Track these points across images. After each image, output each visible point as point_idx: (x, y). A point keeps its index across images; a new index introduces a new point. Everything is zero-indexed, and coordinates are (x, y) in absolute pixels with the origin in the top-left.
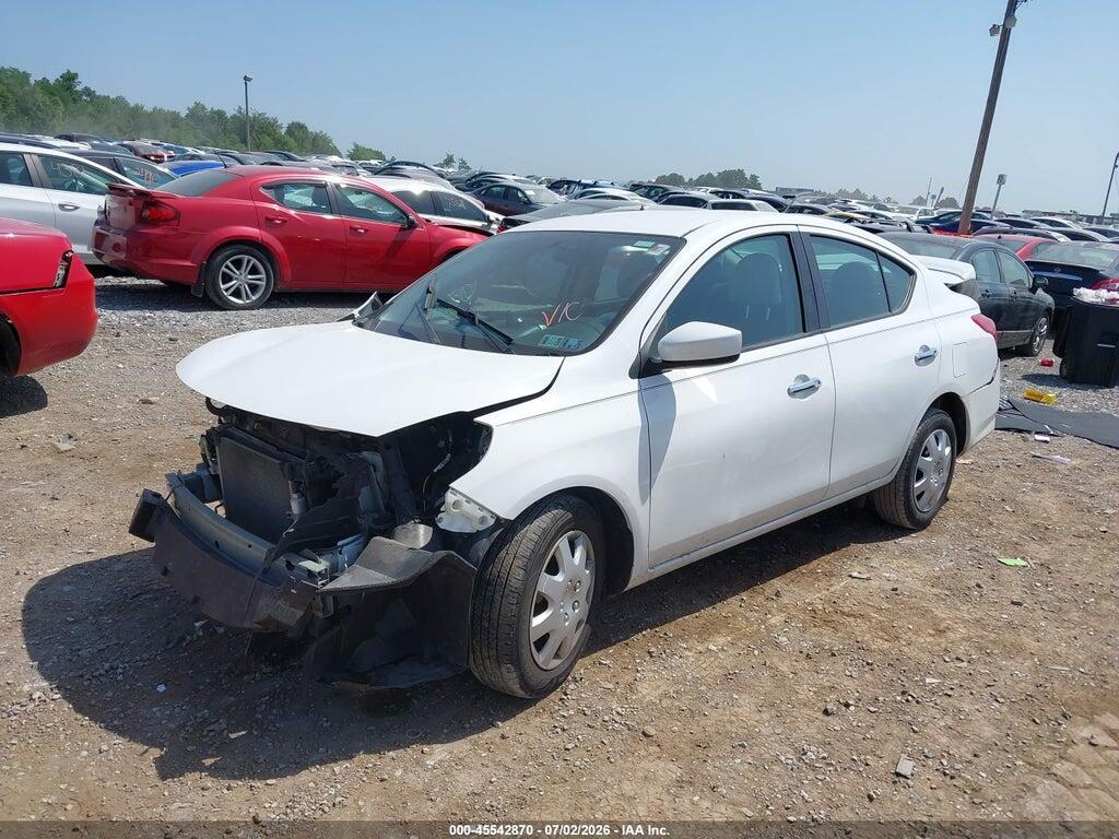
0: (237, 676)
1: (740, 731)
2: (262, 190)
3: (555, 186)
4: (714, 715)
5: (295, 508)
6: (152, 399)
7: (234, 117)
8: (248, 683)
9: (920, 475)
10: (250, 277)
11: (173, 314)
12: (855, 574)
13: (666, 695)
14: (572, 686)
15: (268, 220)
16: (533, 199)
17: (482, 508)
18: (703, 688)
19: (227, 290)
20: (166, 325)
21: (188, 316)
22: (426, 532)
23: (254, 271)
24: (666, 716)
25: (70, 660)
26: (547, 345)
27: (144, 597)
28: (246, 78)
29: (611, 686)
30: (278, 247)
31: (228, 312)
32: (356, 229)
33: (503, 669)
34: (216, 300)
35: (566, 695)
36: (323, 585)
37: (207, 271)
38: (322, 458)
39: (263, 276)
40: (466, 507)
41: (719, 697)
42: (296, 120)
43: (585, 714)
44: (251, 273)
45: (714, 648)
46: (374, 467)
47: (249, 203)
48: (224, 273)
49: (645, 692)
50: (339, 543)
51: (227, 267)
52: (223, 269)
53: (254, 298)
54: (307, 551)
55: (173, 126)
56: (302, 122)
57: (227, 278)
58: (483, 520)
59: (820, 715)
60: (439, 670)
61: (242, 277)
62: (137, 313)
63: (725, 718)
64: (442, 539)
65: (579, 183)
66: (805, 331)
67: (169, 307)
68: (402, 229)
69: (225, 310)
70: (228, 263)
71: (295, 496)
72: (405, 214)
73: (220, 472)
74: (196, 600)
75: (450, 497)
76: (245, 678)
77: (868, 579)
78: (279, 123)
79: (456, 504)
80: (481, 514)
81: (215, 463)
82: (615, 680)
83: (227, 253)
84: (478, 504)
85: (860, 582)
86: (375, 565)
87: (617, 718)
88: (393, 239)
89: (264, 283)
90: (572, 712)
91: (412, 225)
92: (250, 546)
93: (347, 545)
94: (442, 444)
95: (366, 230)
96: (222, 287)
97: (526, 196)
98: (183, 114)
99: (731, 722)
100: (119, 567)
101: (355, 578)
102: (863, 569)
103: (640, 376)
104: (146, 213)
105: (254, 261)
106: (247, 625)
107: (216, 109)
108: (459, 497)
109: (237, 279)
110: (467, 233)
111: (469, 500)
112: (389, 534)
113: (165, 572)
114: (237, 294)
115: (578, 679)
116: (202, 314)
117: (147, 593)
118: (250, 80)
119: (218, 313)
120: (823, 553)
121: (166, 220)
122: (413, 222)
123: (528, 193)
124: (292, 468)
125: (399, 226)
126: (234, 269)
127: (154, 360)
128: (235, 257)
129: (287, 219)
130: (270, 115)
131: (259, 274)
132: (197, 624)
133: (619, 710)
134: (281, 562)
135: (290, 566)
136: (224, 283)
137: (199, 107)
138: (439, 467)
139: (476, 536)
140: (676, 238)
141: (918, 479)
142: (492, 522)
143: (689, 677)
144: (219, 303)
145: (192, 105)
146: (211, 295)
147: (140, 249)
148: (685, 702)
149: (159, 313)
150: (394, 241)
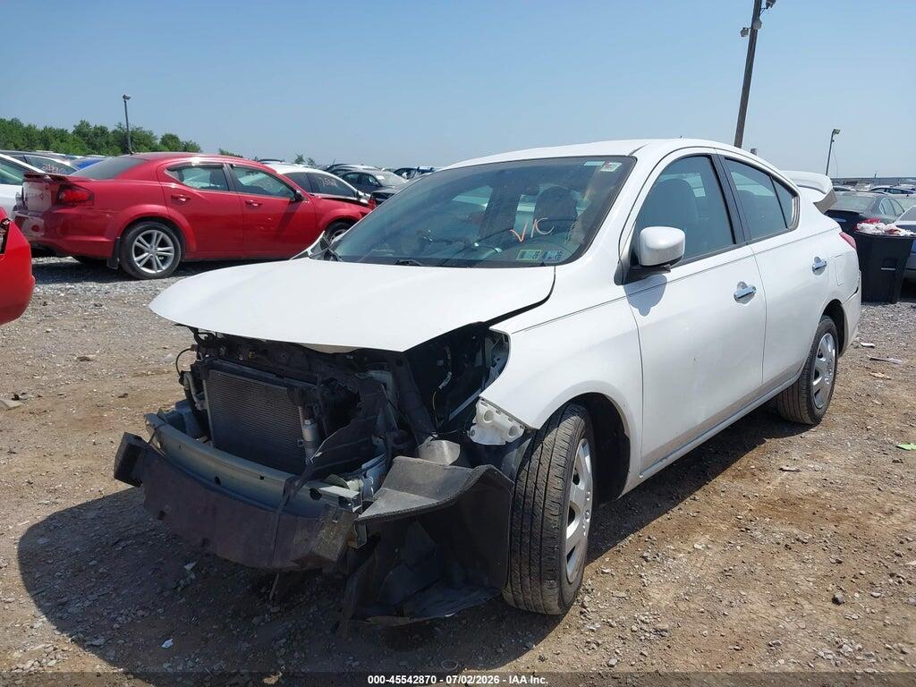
0: (245, 619)
1: (767, 629)
2: (166, 172)
3: (399, 172)
4: (733, 613)
5: (308, 434)
6: (90, 356)
7: (114, 132)
8: (259, 625)
9: (817, 375)
10: (159, 249)
11: (91, 285)
12: (785, 468)
13: (677, 599)
14: (586, 598)
15: (172, 198)
16: (382, 183)
17: (512, 418)
18: (709, 587)
19: (139, 262)
20: (89, 294)
21: (106, 286)
22: (451, 448)
23: (163, 244)
24: (689, 620)
25: (61, 618)
26: (526, 259)
27: (123, 544)
28: (124, 97)
29: (623, 594)
30: (184, 222)
31: (143, 282)
32: (251, 204)
33: (545, 586)
34: (130, 271)
35: (585, 608)
36: (358, 512)
37: (122, 246)
38: (332, 380)
39: (171, 248)
40: (498, 418)
41: (727, 596)
42: (168, 133)
43: (611, 626)
44: (161, 245)
45: (700, 547)
46: (385, 385)
47: (156, 184)
48: (137, 247)
49: (658, 597)
50: (364, 466)
51: (139, 241)
52: (136, 243)
53: (164, 268)
54: (333, 477)
55: (62, 141)
56: (174, 134)
57: (139, 252)
58: (512, 431)
59: (830, 605)
60: (475, 594)
61: (153, 250)
62: (58, 286)
63: (746, 617)
64: (472, 454)
65: (418, 170)
66: (735, 243)
67: (87, 280)
68: (291, 202)
69: (139, 280)
70: (140, 237)
71: (308, 422)
72: (292, 189)
73: (207, 408)
74: (205, 542)
75: (481, 408)
76: (255, 620)
77: (798, 471)
78: (155, 134)
79: (488, 416)
80: (510, 424)
81: (202, 398)
82: (623, 587)
83: (138, 229)
84: (507, 414)
85: (791, 473)
86: (407, 486)
87: (645, 627)
88: (283, 212)
89: (172, 254)
90: (598, 625)
91: (299, 199)
92: (262, 478)
93: (371, 467)
94: (441, 363)
95: (260, 204)
96: (135, 259)
97: (376, 180)
98: (70, 131)
99: (753, 620)
100: (91, 515)
101: (388, 503)
102: (788, 462)
103: (623, 283)
104: (63, 196)
105: (162, 235)
106: (277, 564)
107: (98, 126)
108: (490, 408)
109: (148, 252)
110: (346, 204)
111: (500, 410)
112: (413, 452)
113: (162, 515)
114: (149, 265)
115: (590, 590)
116: (119, 284)
117: (128, 538)
118: (128, 98)
119: (132, 282)
120: (746, 451)
121: (81, 202)
122: (300, 196)
123: (379, 178)
124: (303, 393)
125: (288, 200)
126: (146, 243)
127: (83, 324)
128: (146, 232)
129: (191, 197)
130: (146, 128)
131: (167, 246)
132: (188, 567)
133: (643, 618)
134: (305, 492)
135: (315, 494)
136: (137, 256)
137: (84, 124)
138: (443, 384)
139: (507, 447)
140: (625, 156)
141: (816, 378)
142: (521, 432)
143: (692, 578)
144: (133, 274)
145: (78, 123)
146: (126, 267)
147: (58, 229)
148: (698, 603)
149: (79, 285)
150: (285, 214)
